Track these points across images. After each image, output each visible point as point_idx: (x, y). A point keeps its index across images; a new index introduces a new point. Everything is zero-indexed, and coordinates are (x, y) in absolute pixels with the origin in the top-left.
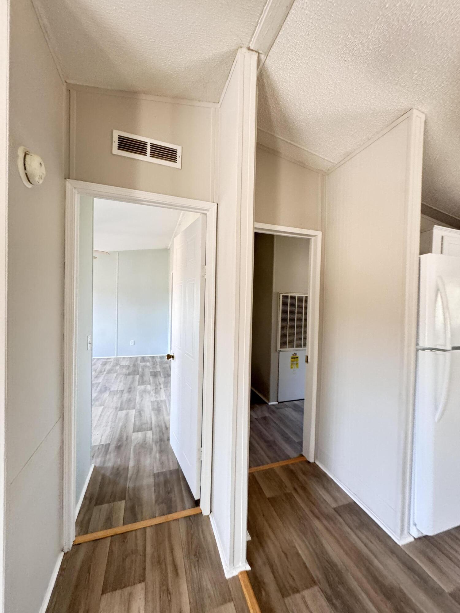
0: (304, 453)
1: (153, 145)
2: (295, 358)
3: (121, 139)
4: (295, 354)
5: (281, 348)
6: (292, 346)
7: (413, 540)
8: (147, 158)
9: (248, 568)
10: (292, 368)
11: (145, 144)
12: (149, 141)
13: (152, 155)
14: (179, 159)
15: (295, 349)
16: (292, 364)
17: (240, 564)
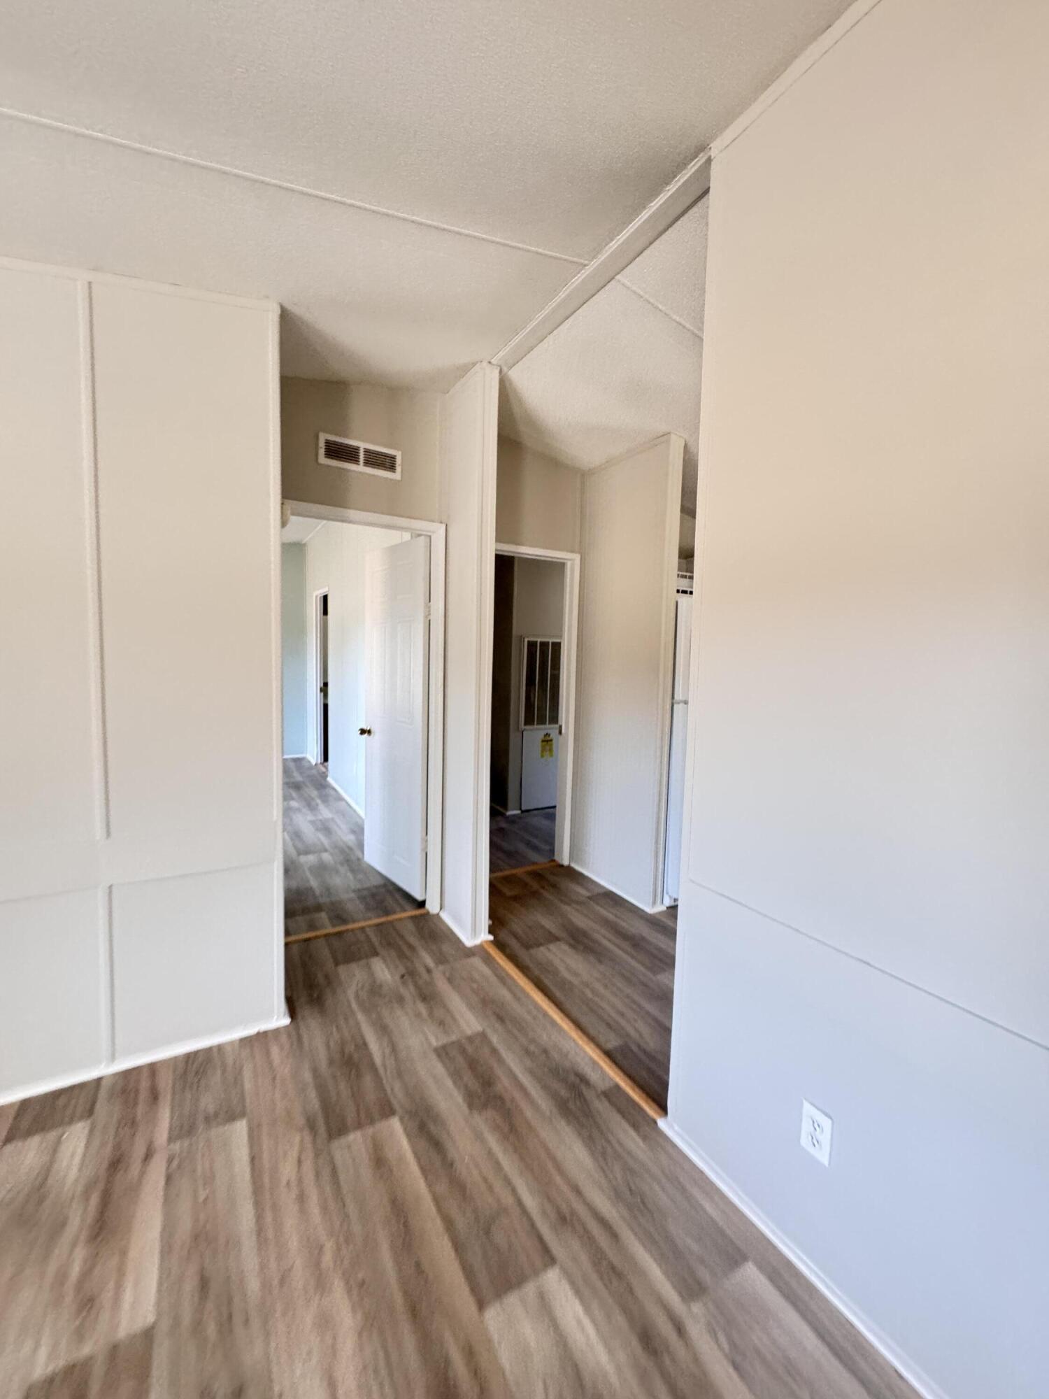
0: (556, 858)
1: (367, 451)
2: (548, 741)
3: (328, 443)
4: (547, 735)
5: (525, 724)
6: (542, 721)
7: (665, 909)
8: (360, 468)
9: (491, 938)
10: (542, 756)
11: (357, 449)
12: (362, 445)
13: (367, 463)
14: (398, 469)
15: (547, 726)
16: (542, 752)
17: (482, 935)
